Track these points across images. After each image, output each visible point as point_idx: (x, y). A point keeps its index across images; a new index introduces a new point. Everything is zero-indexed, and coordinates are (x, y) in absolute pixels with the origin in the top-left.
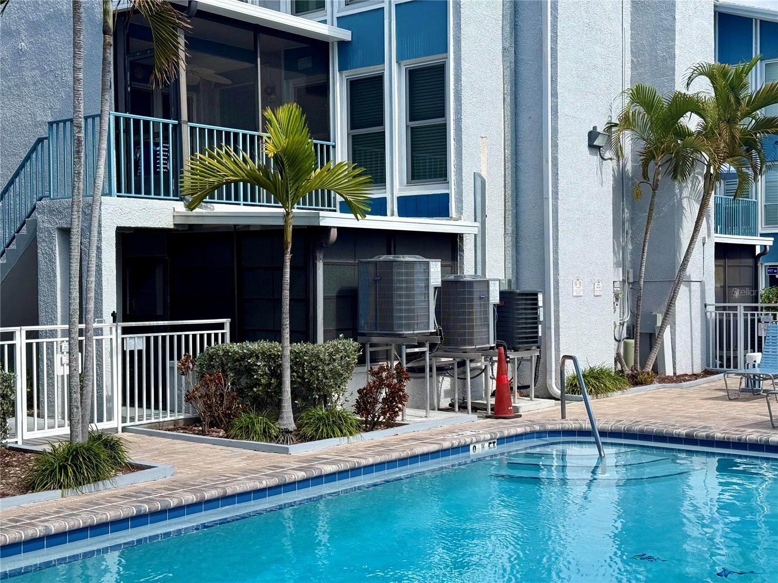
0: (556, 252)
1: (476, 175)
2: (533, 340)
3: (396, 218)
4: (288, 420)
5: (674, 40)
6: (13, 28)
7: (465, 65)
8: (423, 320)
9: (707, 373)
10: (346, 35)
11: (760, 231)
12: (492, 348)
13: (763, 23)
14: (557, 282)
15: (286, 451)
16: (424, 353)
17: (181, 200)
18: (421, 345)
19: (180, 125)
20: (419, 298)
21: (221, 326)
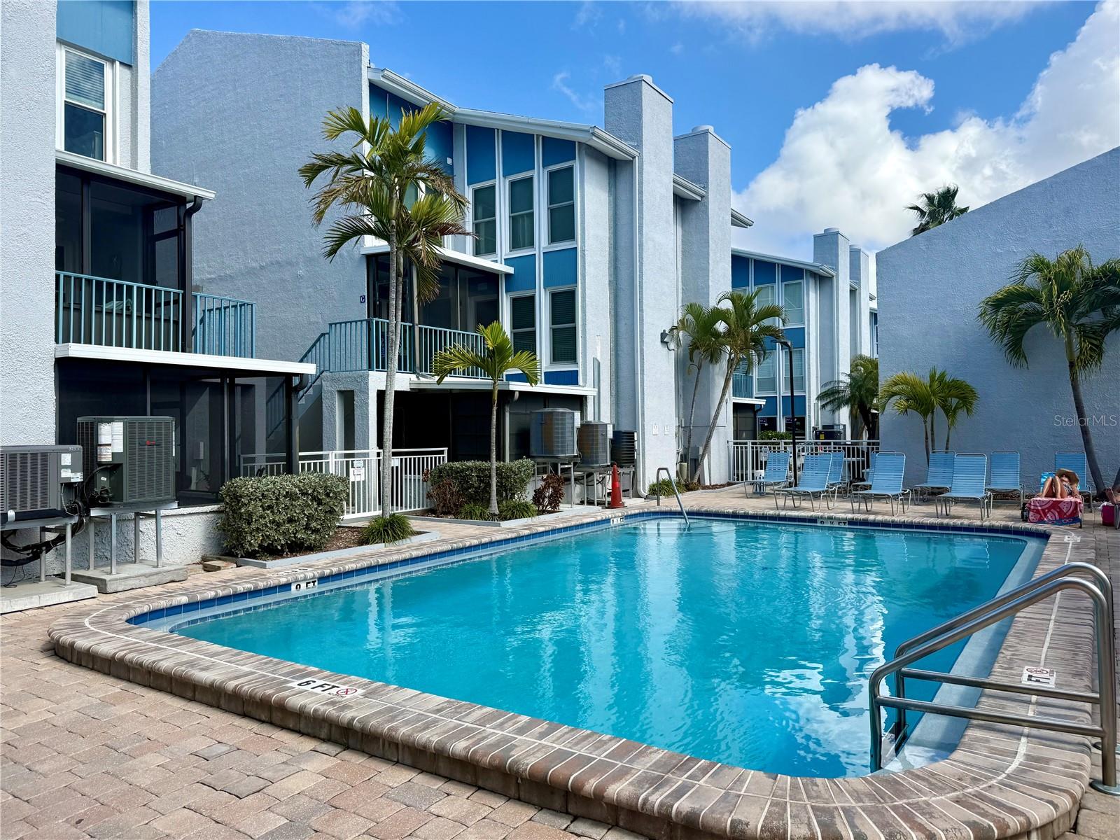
0: (643, 407)
1: (595, 359)
2: (632, 461)
3: (544, 385)
4: (494, 508)
5: (708, 276)
6: (294, 260)
7: (588, 292)
8: (570, 448)
9: (729, 484)
10: (510, 270)
11: (755, 395)
12: (608, 466)
13: (756, 261)
14: (643, 426)
15: (499, 525)
16: (570, 468)
17: (414, 373)
18: (569, 463)
19: (413, 326)
20: (568, 434)
21: (442, 452)
